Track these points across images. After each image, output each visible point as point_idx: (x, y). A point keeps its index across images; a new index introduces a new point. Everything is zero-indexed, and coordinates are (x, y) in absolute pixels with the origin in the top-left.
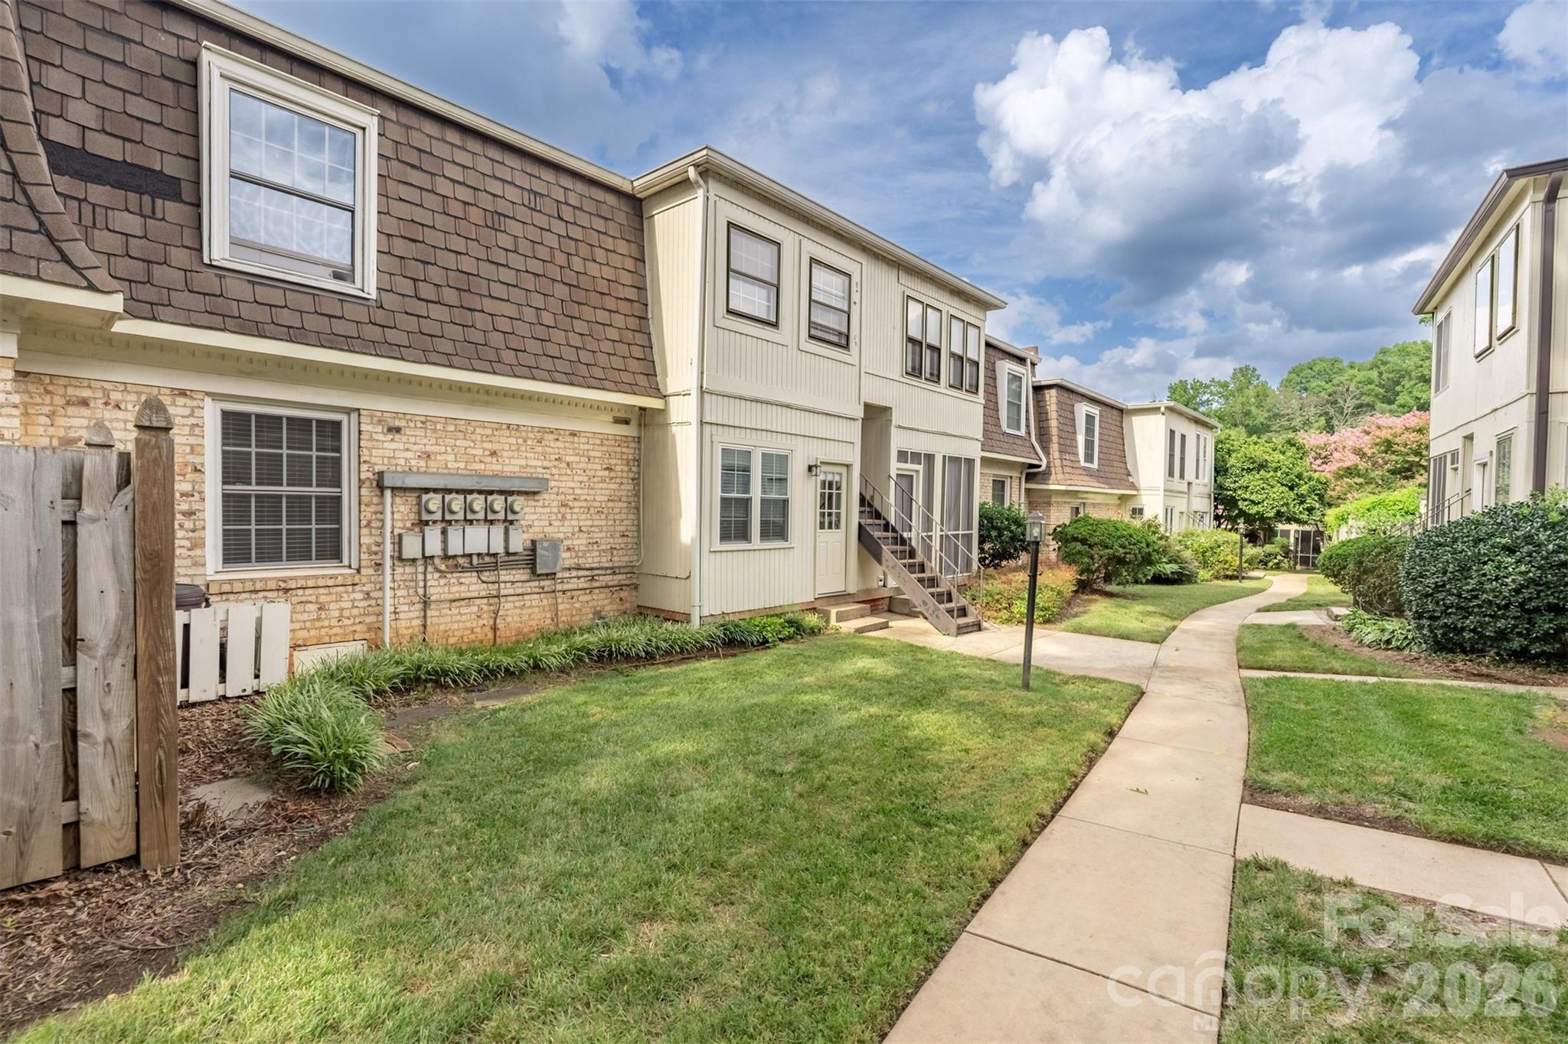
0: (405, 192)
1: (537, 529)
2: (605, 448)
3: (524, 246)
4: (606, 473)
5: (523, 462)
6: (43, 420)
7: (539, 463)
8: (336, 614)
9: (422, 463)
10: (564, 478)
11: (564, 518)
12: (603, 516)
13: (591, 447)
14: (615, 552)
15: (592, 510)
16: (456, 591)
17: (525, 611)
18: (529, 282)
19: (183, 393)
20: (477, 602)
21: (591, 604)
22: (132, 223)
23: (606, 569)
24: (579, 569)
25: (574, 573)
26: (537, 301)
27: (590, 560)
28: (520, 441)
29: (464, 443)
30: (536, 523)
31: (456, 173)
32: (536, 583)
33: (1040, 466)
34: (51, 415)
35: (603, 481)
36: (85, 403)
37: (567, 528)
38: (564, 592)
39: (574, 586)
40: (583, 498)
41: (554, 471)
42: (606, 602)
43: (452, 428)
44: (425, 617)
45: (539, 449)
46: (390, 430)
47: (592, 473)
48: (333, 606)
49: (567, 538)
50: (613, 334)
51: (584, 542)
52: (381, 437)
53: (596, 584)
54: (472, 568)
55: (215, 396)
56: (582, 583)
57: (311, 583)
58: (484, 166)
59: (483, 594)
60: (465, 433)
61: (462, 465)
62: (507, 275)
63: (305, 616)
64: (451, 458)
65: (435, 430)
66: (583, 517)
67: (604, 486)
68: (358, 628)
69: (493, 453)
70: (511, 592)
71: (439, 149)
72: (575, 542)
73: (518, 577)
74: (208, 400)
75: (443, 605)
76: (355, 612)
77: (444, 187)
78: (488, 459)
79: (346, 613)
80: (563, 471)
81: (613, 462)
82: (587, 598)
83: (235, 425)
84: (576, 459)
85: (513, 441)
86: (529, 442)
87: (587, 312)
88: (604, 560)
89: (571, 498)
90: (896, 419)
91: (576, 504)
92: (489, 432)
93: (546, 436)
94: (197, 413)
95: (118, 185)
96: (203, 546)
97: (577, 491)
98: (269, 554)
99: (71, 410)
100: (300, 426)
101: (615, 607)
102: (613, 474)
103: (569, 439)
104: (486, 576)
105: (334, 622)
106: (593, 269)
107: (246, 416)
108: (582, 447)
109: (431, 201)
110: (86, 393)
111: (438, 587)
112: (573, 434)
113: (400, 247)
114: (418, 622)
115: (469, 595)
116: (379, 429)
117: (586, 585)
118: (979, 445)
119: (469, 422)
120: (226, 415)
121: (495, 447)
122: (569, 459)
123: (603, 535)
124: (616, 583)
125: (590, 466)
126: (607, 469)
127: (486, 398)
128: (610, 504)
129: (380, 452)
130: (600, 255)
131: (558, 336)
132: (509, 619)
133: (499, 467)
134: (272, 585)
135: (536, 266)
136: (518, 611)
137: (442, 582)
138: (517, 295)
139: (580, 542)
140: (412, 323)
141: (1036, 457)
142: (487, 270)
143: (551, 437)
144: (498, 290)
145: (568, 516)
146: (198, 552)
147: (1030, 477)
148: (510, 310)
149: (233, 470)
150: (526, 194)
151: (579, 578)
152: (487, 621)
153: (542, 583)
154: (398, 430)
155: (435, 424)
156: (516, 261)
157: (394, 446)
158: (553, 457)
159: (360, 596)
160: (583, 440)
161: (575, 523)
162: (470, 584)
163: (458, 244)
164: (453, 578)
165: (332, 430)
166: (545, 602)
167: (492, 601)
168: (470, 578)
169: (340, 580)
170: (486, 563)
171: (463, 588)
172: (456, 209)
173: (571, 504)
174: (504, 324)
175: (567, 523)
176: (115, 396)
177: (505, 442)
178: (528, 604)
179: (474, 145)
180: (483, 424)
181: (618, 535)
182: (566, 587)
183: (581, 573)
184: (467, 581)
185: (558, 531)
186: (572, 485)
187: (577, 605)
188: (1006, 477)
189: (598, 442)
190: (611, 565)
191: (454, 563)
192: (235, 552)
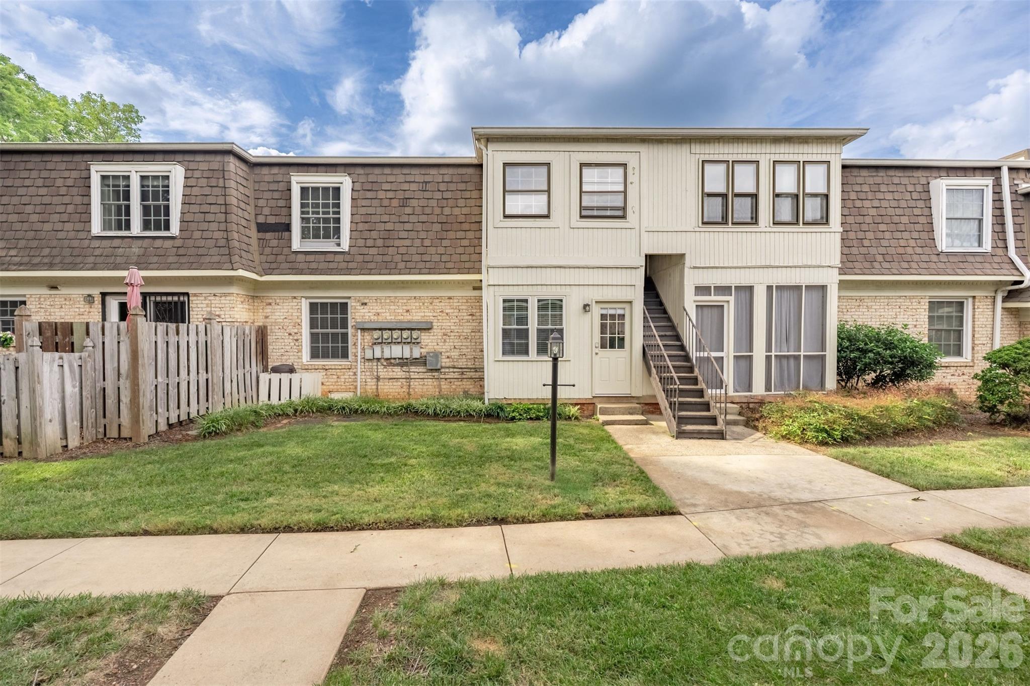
0: (364, 203)
1: (430, 347)
2: (469, 304)
3: (418, 210)
4: (470, 317)
5: (423, 314)
6: (261, 311)
7: (431, 314)
8: (343, 380)
9: (376, 318)
10: (445, 321)
11: (445, 341)
12: (469, 340)
13: (460, 304)
14: (476, 360)
15: (461, 337)
16: (391, 375)
17: (425, 387)
18: (419, 227)
19: (295, 298)
20: (401, 380)
21: (462, 387)
22: (274, 243)
23: (471, 368)
24: (454, 368)
25: (451, 370)
26: (423, 235)
27: (461, 364)
28: (421, 304)
29: (394, 307)
30: (430, 344)
31: (386, 186)
32: (430, 374)
33: (1021, 282)
34: (263, 309)
35: (468, 321)
36: (270, 304)
37: (447, 346)
38: (446, 379)
39: (452, 377)
40: (456, 331)
41: (439, 318)
42: (471, 386)
43: (388, 301)
44: (377, 385)
45: (431, 307)
46: (362, 304)
47: (462, 317)
48: (342, 377)
49: (447, 352)
50: (465, 243)
51: (457, 354)
52: (359, 308)
53: (465, 377)
54: (398, 365)
55: (306, 298)
56: (456, 375)
57: (333, 367)
58: (401, 178)
59: (404, 377)
60: (394, 303)
61: (393, 318)
62: (408, 226)
63: (332, 380)
64: (388, 314)
65: (381, 303)
66: (457, 341)
67: (469, 324)
68: (351, 387)
69: (408, 311)
70: (418, 377)
71: (381, 179)
72: (452, 354)
73: (420, 370)
74: (303, 299)
75: (385, 380)
76: (350, 380)
77: (381, 195)
78: (405, 314)
79: (347, 380)
80: (444, 318)
81: (474, 311)
82: (460, 383)
83: (313, 307)
84: (452, 311)
85: (417, 304)
86: (426, 304)
87: (451, 235)
88: (469, 364)
89: (449, 331)
90: (688, 262)
91: (452, 334)
92: (405, 301)
93: (434, 301)
94: (299, 304)
95: (274, 231)
96: (301, 352)
97: (452, 327)
98: (325, 356)
99: (268, 307)
100: (334, 305)
101: (477, 390)
102: (474, 318)
103: (448, 301)
104: (405, 368)
105: (342, 383)
106: (456, 211)
107: (317, 303)
108: (455, 304)
109: (376, 203)
110: (271, 301)
111: (383, 372)
112: (450, 298)
113: (361, 227)
114: (374, 387)
115: (397, 377)
116: (358, 304)
117: (458, 377)
118: (836, 271)
119: (396, 297)
120: (311, 304)
121: (409, 308)
122: (447, 311)
123: (469, 350)
124: (477, 376)
125: (460, 314)
126: (471, 315)
127: (402, 285)
128: (473, 334)
129: (359, 314)
130: (461, 203)
131: (432, 250)
132: (416, 390)
133: (411, 317)
134: (320, 367)
135: (424, 218)
136: (421, 387)
137: (385, 370)
138: (413, 235)
139: (455, 354)
140: (360, 258)
141: (1015, 272)
142: (399, 227)
143: (437, 301)
144: (403, 235)
145: (448, 341)
146: (299, 354)
147: (1011, 295)
148: (407, 243)
149: (313, 324)
150: (421, 184)
151: (454, 372)
152: (405, 389)
153: (433, 374)
154: (366, 304)
155: (381, 300)
156: (413, 219)
157: (364, 311)
158: (438, 311)
159: (352, 374)
160: (455, 301)
161: (452, 344)
162: (398, 372)
163: (385, 218)
164: (390, 369)
165: (344, 306)
166: (435, 383)
167: (408, 380)
168: (397, 369)
169: (343, 367)
170: (403, 362)
171: (394, 373)
172: (386, 203)
173: (449, 334)
174: (403, 250)
175: (447, 344)
176: (278, 301)
177: (413, 305)
178: (426, 383)
179: (397, 171)
180: (402, 298)
181: (478, 350)
182: (447, 377)
183: (455, 370)
184: (396, 370)
185: (441, 348)
186: (450, 324)
187: (454, 387)
188: (967, 298)
189: (465, 301)
190: (474, 366)
191: (390, 362)
192: (314, 355)
